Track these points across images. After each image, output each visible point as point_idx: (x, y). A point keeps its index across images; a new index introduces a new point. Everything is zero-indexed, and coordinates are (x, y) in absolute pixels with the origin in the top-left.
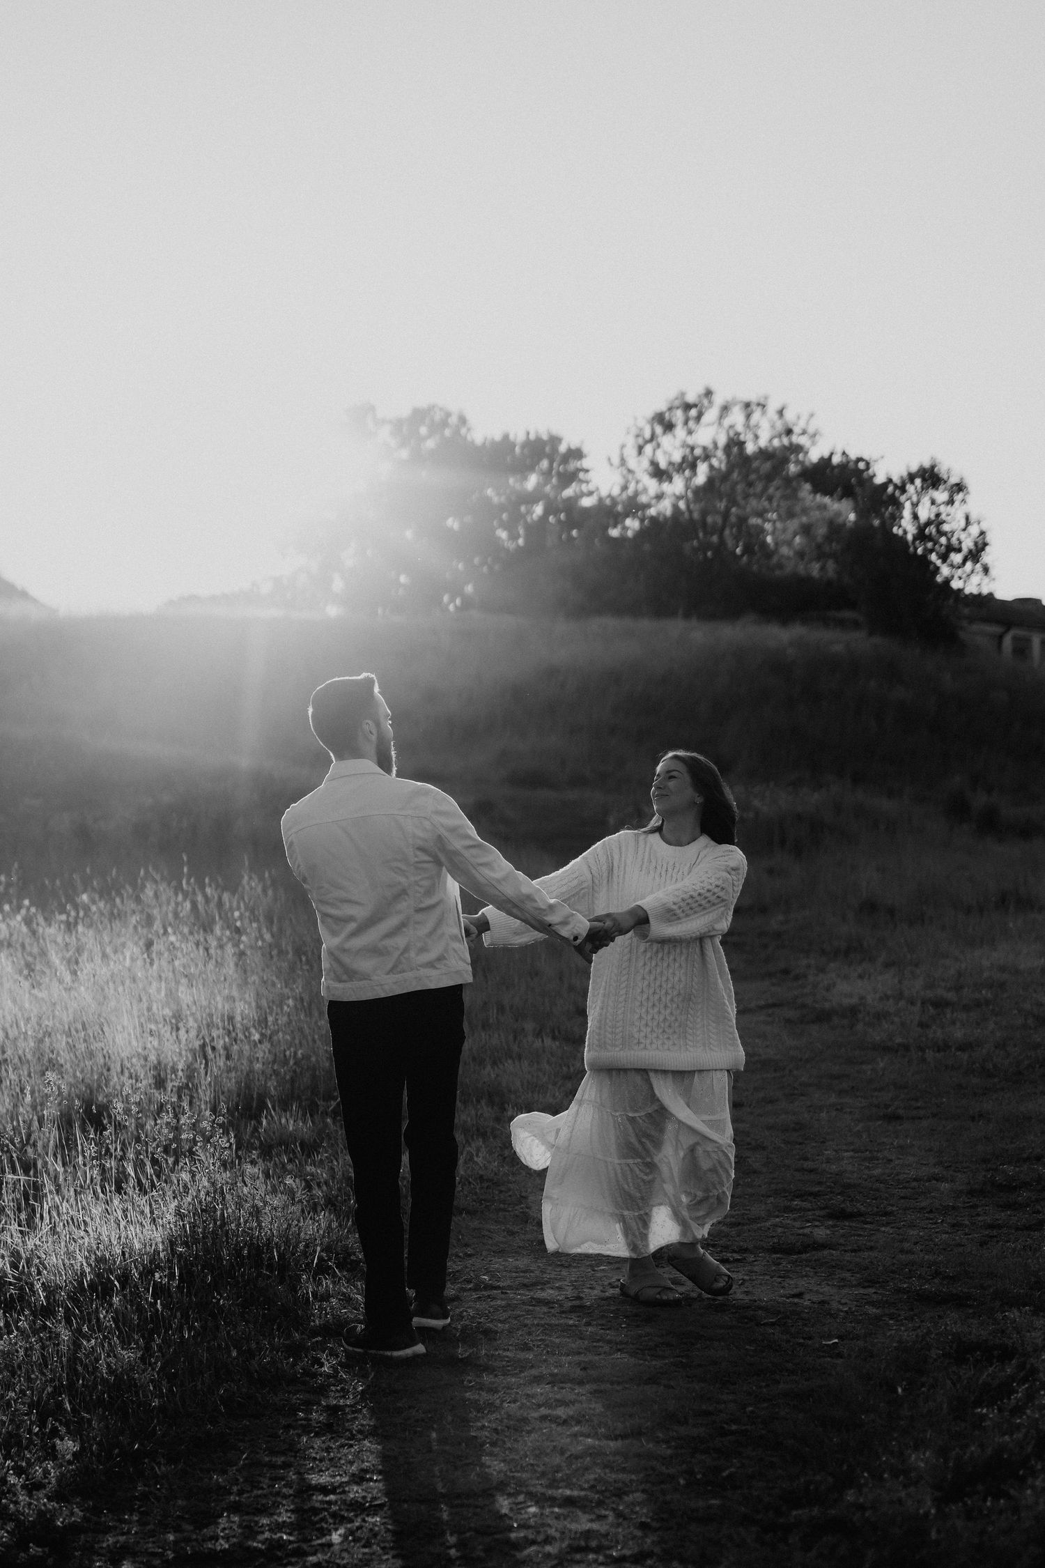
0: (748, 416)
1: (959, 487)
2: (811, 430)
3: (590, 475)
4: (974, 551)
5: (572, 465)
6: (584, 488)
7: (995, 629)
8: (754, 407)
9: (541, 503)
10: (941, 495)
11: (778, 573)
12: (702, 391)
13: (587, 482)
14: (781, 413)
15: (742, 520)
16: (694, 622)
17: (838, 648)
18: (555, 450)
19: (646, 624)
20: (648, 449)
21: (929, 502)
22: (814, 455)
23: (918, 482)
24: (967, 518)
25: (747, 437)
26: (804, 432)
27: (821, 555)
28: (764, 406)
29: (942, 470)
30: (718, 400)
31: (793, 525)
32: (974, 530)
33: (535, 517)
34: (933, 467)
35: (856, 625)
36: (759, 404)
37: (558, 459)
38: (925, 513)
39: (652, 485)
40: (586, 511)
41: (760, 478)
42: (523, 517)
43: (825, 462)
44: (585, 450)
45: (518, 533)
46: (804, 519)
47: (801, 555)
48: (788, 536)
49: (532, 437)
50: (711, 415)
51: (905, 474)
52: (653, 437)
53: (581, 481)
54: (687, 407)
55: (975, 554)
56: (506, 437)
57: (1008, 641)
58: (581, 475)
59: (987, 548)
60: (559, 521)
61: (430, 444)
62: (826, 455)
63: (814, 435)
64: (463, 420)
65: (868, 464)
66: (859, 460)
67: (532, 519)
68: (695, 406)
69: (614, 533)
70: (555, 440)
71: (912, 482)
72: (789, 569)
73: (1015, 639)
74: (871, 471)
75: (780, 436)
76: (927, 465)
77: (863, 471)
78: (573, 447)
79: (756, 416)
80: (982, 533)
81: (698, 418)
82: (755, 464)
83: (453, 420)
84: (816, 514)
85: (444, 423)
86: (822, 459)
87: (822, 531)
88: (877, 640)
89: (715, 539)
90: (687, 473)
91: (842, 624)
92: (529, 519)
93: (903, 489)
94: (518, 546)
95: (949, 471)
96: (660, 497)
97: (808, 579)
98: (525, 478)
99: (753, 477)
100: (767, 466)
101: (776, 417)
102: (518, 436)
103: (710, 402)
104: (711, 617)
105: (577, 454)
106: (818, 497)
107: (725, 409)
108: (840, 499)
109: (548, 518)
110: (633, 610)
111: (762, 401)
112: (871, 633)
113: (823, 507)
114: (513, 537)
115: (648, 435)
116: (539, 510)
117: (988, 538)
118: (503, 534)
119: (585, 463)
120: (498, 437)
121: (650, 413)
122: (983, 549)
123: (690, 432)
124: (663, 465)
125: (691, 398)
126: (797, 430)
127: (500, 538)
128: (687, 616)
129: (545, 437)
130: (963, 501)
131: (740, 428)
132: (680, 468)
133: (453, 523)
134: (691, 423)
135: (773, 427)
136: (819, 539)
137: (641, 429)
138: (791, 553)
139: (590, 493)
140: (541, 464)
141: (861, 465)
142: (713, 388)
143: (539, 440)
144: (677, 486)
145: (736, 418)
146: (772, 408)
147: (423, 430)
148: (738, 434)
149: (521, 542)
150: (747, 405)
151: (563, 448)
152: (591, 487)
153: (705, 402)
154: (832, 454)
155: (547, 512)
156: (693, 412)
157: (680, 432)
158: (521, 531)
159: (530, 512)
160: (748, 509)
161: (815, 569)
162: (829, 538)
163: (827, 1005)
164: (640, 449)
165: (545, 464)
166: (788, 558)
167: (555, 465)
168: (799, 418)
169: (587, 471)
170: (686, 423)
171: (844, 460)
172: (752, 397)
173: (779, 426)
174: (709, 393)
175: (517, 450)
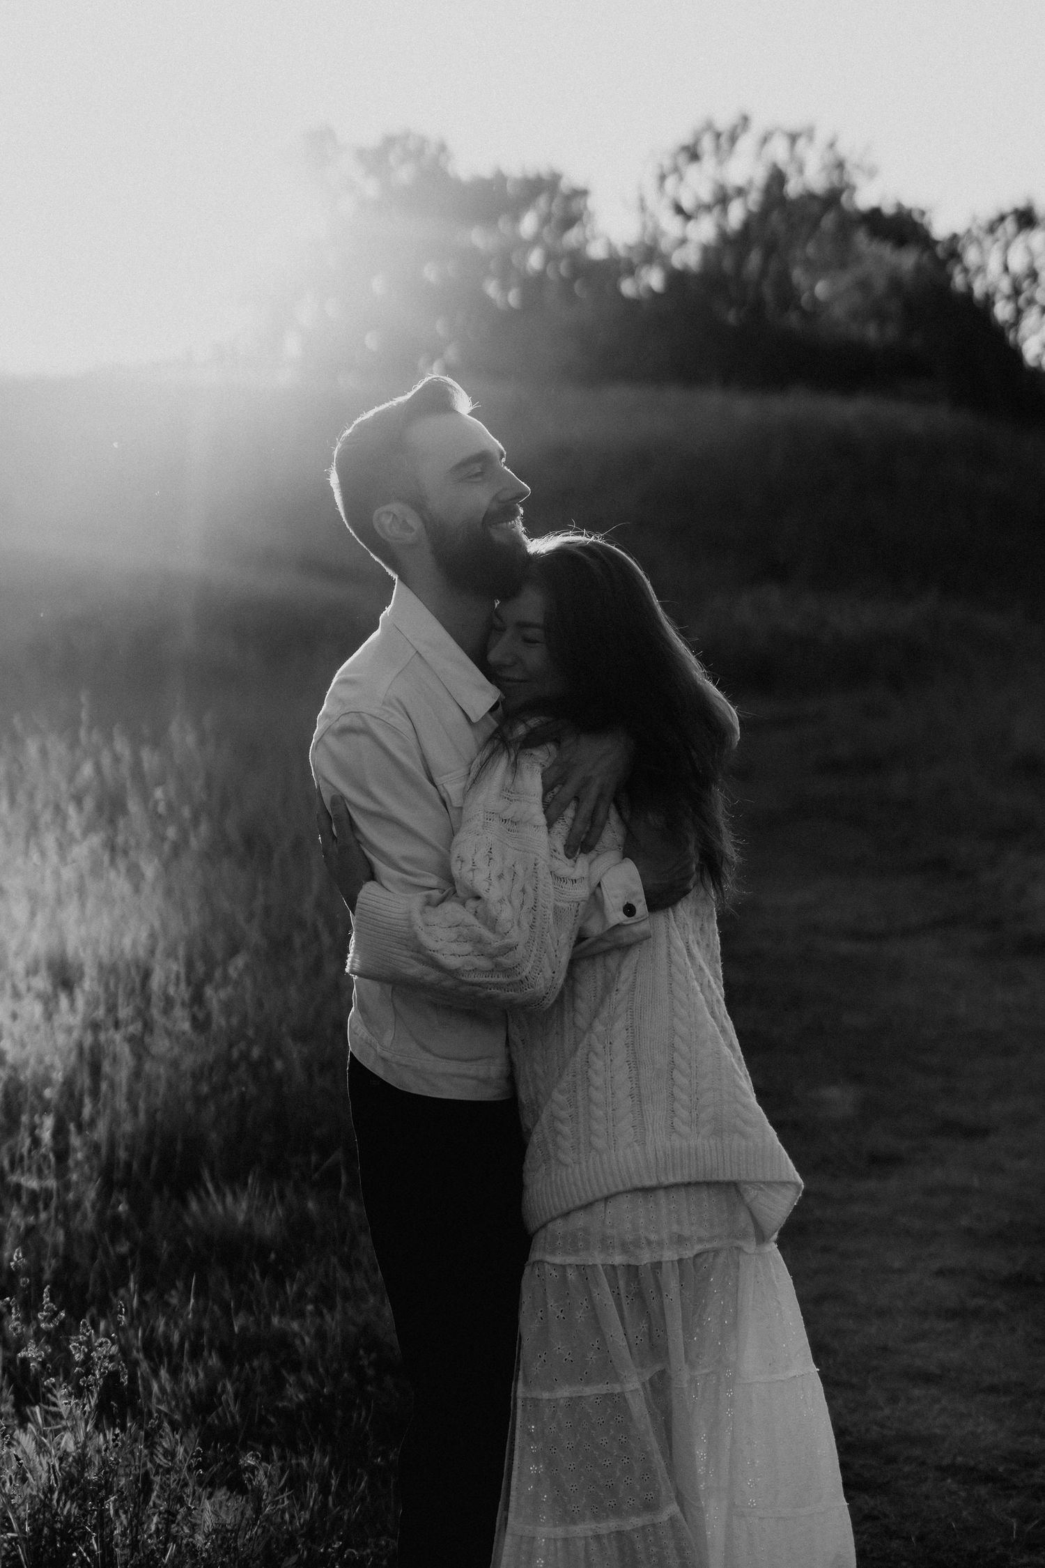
0: (792, 147)
3: (595, 217)
5: (575, 207)
6: (590, 232)
8: (799, 136)
9: (539, 250)
10: (1038, 237)
12: (736, 116)
13: (592, 226)
14: (832, 145)
18: (555, 188)
20: (670, 182)
21: (1024, 247)
23: (1011, 223)
25: (790, 171)
26: (859, 166)
27: (880, 315)
28: (812, 136)
30: (757, 128)
31: (847, 277)
33: (532, 269)
34: (1029, 207)
36: (805, 134)
37: (559, 199)
38: (1018, 262)
39: (675, 226)
40: (593, 263)
41: (804, 221)
42: (515, 266)
43: (876, 213)
44: (591, 189)
45: (510, 286)
46: (860, 271)
47: (854, 314)
49: (528, 173)
50: (746, 143)
51: (995, 214)
52: (676, 168)
53: (584, 225)
54: (718, 134)
56: (498, 172)
58: (585, 217)
60: (560, 275)
61: (404, 175)
62: (876, 202)
63: (871, 171)
64: (443, 148)
66: (914, 210)
67: (528, 269)
68: (728, 133)
69: (628, 287)
70: (555, 179)
71: (1003, 222)
72: (839, 331)
74: (927, 225)
75: (829, 170)
76: (1021, 204)
77: (918, 222)
78: (576, 185)
79: (802, 147)
82: (799, 207)
83: (431, 148)
84: (871, 266)
85: (420, 152)
86: (873, 207)
87: (880, 286)
89: (751, 293)
90: (718, 212)
92: (523, 272)
94: (509, 304)
96: (683, 242)
97: (863, 344)
98: (520, 221)
99: (796, 218)
100: (813, 208)
101: (825, 149)
102: (514, 172)
103: (747, 129)
105: (582, 193)
106: (874, 243)
107: (765, 140)
108: (896, 248)
109: (546, 271)
111: (810, 130)
113: (880, 258)
114: (504, 291)
115: (669, 167)
116: (536, 258)
118: (491, 288)
119: (590, 204)
120: (486, 173)
121: (672, 144)
123: (722, 165)
124: (687, 204)
125: (722, 125)
126: (850, 163)
127: (487, 291)
129: (544, 174)
131: (782, 159)
132: (708, 208)
134: (722, 152)
135: (823, 160)
136: (878, 296)
137: (660, 161)
138: (844, 314)
139: (597, 239)
140: (539, 203)
141: (916, 216)
142: (750, 113)
143: (539, 175)
144: (704, 230)
145: (779, 151)
146: (822, 137)
147: (395, 159)
148: (780, 168)
149: (513, 297)
150: (792, 134)
151: (564, 187)
152: (599, 231)
153: (740, 128)
154: (882, 199)
155: (546, 262)
157: (708, 162)
158: (514, 284)
159: (526, 260)
160: (791, 259)
161: (871, 332)
162: (888, 296)
164: (660, 184)
165: (543, 201)
166: (841, 317)
167: (556, 206)
169: (592, 212)
170: (716, 151)
171: (897, 210)
172: (798, 125)
173: (830, 159)
174: (745, 120)
175: (511, 188)
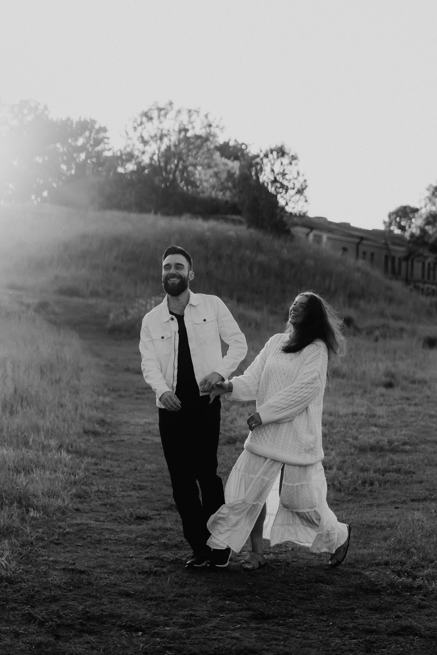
0: (190, 117)
1: (294, 158)
2: (221, 126)
3: (110, 141)
4: (300, 190)
5: (101, 135)
6: (107, 147)
7: (306, 230)
8: (193, 112)
9: (84, 152)
10: (286, 160)
11: (201, 195)
12: (167, 102)
13: (108, 144)
14: (206, 116)
15: (185, 168)
16: (159, 216)
17: (231, 233)
18: (93, 127)
19: (134, 216)
20: (139, 129)
21: (280, 164)
22: (221, 140)
23: (275, 153)
24: (298, 173)
25: (189, 127)
26: (217, 126)
27: (224, 189)
28: (198, 112)
29: (287, 150)
30: (176, 107)
31: (211, 172)
32: (301, 179)
33: (81, 160)
34: (282, 146)
35: (240, 223)
36: (195, 111)
37: (94, 132)
38: (278, 169)
39: (141, 146)
40: (107, 157)
41: (195, 148)
42: (75, 159)
43: (226, 145)
44: (108, 128)
45: (72, 167)
46: (216, 169)
47: (213, 187)
48: (207, 177)
49: (82, 120)
50: (172, 114)
51: (269, 149)
52: (141, 123)
53: (105, 143)
54: (160, 110)
55: (300, 192)
56: (68, 119)
57: (311, 236)
58: (105, 140)
59: (307, 188)
60: (93, 162)
61: (29, 118)
62: (227, 141)
63: (222, 128)
64: (46, 108)
65: (247, 146)
66: (243, 144)
67: (79, 160)
68: (164, 109)
69: (120, 170)
70: (93, 122)
71: (272, 153)
72: (206, 195)
73: (315, 236)
74: (248, 150)
75: (205, 127)
76: (279, 145)
77: (244, 150)
78: (102, 126)
79: (194, 117)
80: (305, 181)
81: (166, 114)
82: (192, 140)
83: (41, 107)
84: (222, 167)
85: (36, 108)
86: (225, 143)
87: (224, 176)
88: (252, 231)
89: (171, 176)
90: (159, 142)
91: (234, 222)
92: (77, 160)
93: (266, 156)
94: (72, 174)
95: (290, 149)
96: (144, 153)
97: (216, 199)
98: (76, 140)
99: (191, 147)
100: (199, 142)
101: (204, 118)
102: (75, 119)
103: (172, 108)
104: (167, 214)
105: (104, 130)
106: (223, 159)
107: (179, 112)
108: (234, 161)
109: (87, 161)
110: (128, 208)
111: (197, 110)
112: (249, 227)
113: (226, 165)
114: (69, 169)
115: (139, 122)
116: (83, 156)
117: (308, 183)
118: (64, 167)
119: (107, 135)
120: (64, 118)
121: (140, 112)
122: (305, 189)
123: (161, 122)
124: (146, 137)
125: (161, 106)
126: (214, 125)
127: (62, 169)
128: (156, 213)
129: (89, 120)
130: (296, 164)
131: (185, 122)
132: (155, 139)
133: (39, 160)
134: (162, 118)
135: (202, 123)
136: (223, 180)
137: (136, 119)
138: (209, 186)
139: (109, 150)
140: (85, 134)
141: (244, 147)
142: (173, 101)
143: (85, 121)
144: (153, 148)
145: (184, 118)
146: (202, 113)
147: (25, 111)
148: (184, 125)
149: (73, 172)
150: (190, 111)
151: (97, 126)
152: (110, 146)
153: (169, 107)
154: (230, 140)
155: (87, 157)
156: (162, 112)
157: (156, 121)
158: (74, 167)
159: (78, 156)
160: (188, 163)
161: (220, 195)
162: (227, 180)
163: (233, 434)
164: (135, 128)
165: (87, 133)
166: (207, 189)
167: (92, 135)
168: (215, 119)
169: (108, 138)
170: (159, 117)
171: (235, 144)
172: (192, 108)
173: (205, 122)
174: (171, 104)
175: (74, 126)
